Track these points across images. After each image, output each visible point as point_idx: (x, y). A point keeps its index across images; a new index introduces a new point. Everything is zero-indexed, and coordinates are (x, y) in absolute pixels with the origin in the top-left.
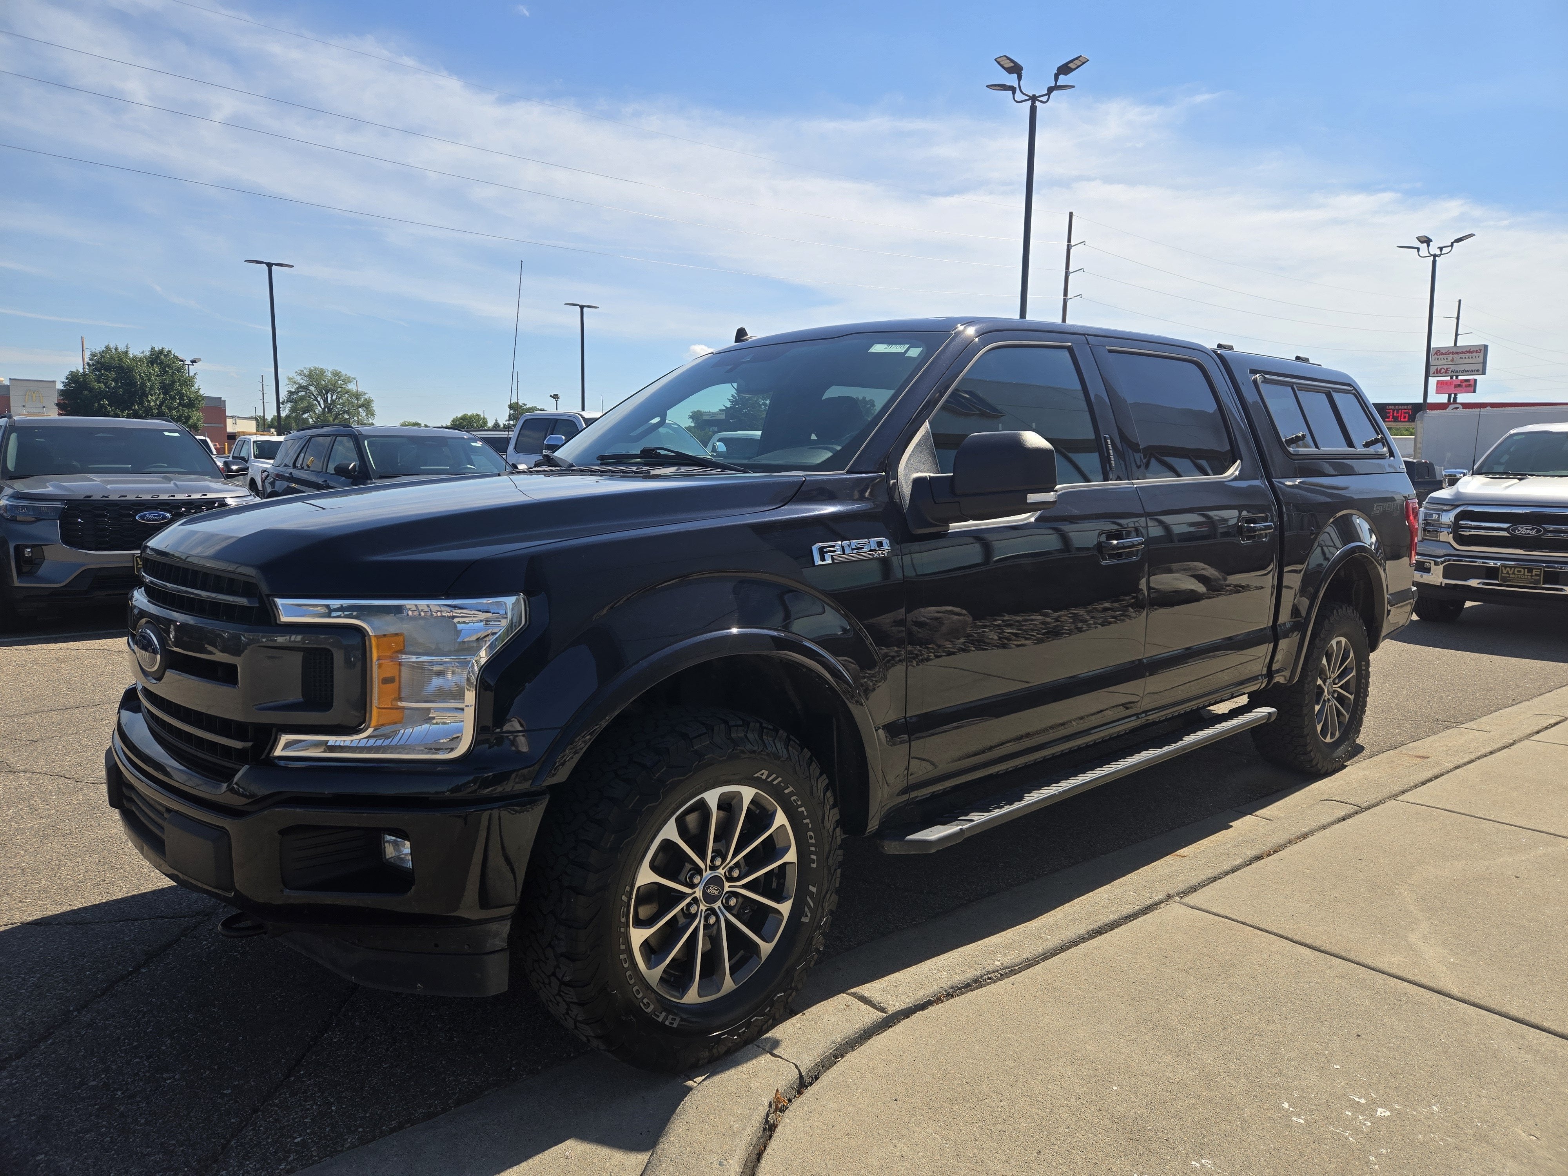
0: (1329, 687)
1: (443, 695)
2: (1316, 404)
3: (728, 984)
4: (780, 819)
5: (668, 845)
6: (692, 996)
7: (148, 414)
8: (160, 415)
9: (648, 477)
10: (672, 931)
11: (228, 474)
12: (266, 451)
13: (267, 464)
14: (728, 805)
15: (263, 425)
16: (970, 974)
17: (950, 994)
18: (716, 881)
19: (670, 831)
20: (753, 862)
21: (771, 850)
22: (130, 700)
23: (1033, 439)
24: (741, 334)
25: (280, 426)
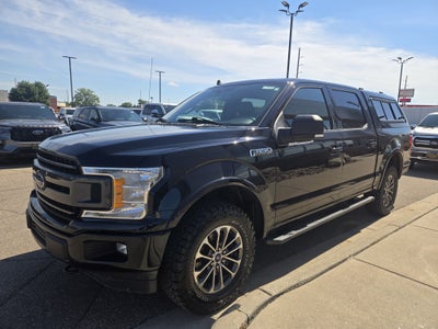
0: (387, 190)
1: (135, 199)
2: (386, 106)
3: (223, 286)
4: (238, 235)
5: (205, 245)
6: (212, 291)
7: (35, 101)
8: (39, 102)
9: (196, 128)
10: (206, 271)
11: (59, 119)
12: (70, 112)
13: (71, 116)
14: (222, 232)
15: (68, 104)
16: (295, 282)
17: (290, 289)
18: (218, 255)
19: (206, 241)
20: (230, 249)
21: (235, 245)
22: (34, 194)
23: (317, 117)
24: (219, 82)
25: (73, 105)
